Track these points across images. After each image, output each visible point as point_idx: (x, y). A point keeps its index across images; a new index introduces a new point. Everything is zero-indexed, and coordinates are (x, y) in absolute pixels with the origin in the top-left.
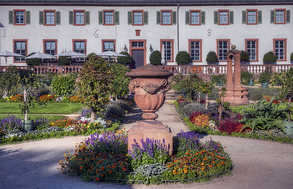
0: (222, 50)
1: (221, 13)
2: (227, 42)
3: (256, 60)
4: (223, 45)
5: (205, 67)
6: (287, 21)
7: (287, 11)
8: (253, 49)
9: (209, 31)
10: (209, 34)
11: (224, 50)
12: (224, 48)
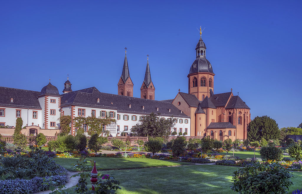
6: (182, 123)
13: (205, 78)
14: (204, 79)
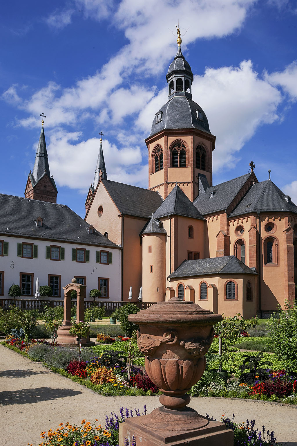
0: (25, 284)
1: (25, 246)
2: (31, 277)
3: (58, 295)
4: (26, 279)
5: (6, 301)
6: (86, 260)
7: (87, 251)
8: (56, 284)
9: (12, 263)
10: (12, 266)
11: (27, 284)
12: (27, 282)
13: (184, 146)
14: (181, 148)
